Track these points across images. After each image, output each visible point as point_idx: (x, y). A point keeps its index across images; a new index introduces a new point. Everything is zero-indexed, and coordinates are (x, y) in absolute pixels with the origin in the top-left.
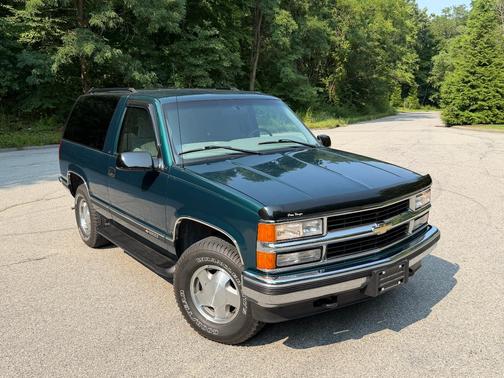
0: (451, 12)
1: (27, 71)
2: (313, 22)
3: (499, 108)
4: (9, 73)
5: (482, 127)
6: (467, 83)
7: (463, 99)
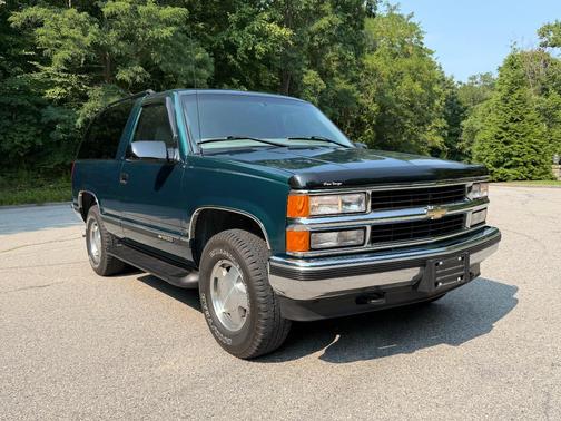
0: (478, 80)
1: (51, 126)
2: (342, 84)
3: (534, 164)
4: (33, 128)
5: (517, 183)
6: (500, 139)
7: (497, 156)
